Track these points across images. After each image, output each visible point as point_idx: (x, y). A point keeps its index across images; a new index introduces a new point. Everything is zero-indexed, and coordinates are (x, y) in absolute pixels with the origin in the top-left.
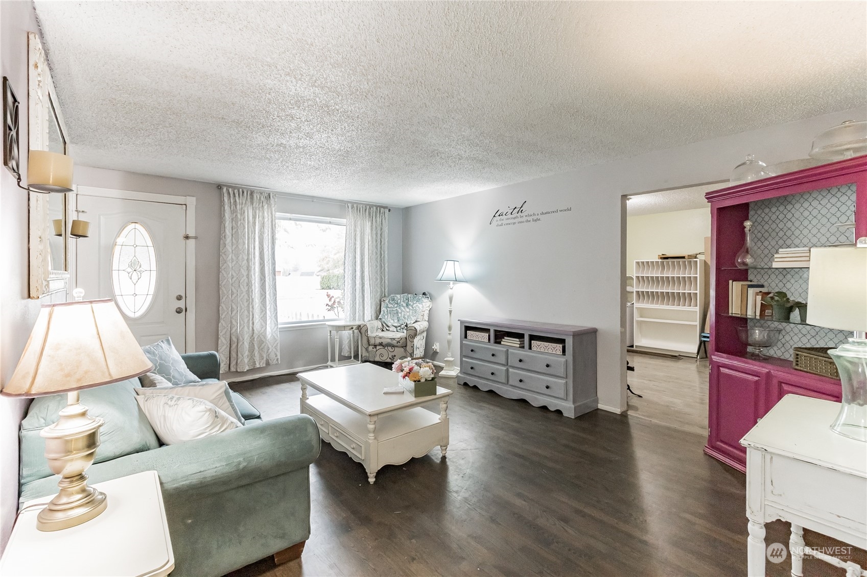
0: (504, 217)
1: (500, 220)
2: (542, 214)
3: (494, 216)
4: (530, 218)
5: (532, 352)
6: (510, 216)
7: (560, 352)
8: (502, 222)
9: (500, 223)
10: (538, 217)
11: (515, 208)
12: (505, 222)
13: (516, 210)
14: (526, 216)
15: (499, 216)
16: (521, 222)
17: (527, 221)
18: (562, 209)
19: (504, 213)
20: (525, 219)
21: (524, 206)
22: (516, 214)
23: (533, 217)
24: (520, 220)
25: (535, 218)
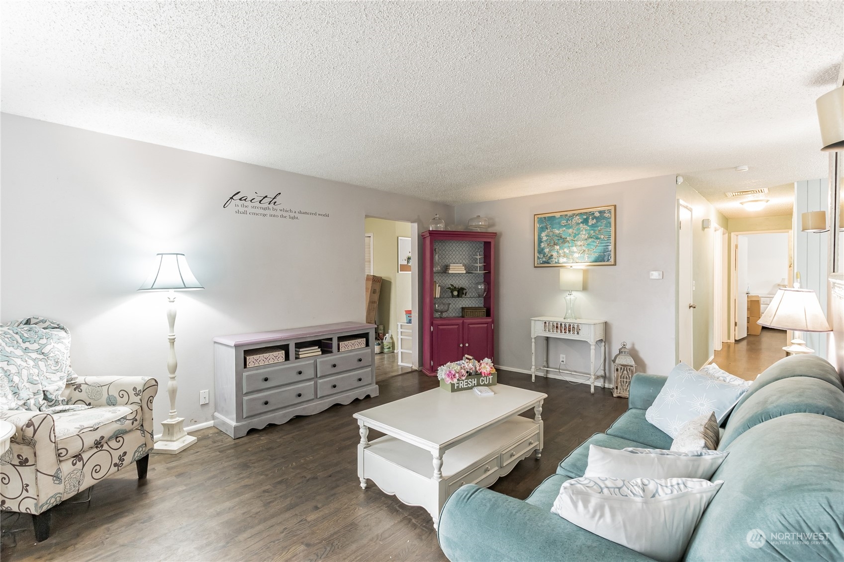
0: (248, 203)
1: (243, 206)
2: (300, 212)
3: (232, 198)
4: (285, 214)
5: (341, 354)
6: (257, 204)
7: (364, 345)
8: (246, 209)
9: (242, 209)
10: (297, 215)
11: (266, 197)
12: (249, 210)
13: (269, 200)
14: (281, 210)
15: (240, 199)
16: (274, 216)
17: (282, 216)
18: (321, 213)
19: (249, 199)
20: (279, 213)
21: (277, 198)
22: (267, 205)
23: (291, 214)
24: (273, 213)
25: (292, 215)
